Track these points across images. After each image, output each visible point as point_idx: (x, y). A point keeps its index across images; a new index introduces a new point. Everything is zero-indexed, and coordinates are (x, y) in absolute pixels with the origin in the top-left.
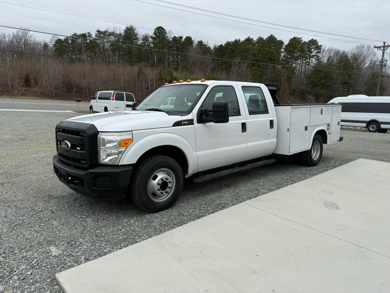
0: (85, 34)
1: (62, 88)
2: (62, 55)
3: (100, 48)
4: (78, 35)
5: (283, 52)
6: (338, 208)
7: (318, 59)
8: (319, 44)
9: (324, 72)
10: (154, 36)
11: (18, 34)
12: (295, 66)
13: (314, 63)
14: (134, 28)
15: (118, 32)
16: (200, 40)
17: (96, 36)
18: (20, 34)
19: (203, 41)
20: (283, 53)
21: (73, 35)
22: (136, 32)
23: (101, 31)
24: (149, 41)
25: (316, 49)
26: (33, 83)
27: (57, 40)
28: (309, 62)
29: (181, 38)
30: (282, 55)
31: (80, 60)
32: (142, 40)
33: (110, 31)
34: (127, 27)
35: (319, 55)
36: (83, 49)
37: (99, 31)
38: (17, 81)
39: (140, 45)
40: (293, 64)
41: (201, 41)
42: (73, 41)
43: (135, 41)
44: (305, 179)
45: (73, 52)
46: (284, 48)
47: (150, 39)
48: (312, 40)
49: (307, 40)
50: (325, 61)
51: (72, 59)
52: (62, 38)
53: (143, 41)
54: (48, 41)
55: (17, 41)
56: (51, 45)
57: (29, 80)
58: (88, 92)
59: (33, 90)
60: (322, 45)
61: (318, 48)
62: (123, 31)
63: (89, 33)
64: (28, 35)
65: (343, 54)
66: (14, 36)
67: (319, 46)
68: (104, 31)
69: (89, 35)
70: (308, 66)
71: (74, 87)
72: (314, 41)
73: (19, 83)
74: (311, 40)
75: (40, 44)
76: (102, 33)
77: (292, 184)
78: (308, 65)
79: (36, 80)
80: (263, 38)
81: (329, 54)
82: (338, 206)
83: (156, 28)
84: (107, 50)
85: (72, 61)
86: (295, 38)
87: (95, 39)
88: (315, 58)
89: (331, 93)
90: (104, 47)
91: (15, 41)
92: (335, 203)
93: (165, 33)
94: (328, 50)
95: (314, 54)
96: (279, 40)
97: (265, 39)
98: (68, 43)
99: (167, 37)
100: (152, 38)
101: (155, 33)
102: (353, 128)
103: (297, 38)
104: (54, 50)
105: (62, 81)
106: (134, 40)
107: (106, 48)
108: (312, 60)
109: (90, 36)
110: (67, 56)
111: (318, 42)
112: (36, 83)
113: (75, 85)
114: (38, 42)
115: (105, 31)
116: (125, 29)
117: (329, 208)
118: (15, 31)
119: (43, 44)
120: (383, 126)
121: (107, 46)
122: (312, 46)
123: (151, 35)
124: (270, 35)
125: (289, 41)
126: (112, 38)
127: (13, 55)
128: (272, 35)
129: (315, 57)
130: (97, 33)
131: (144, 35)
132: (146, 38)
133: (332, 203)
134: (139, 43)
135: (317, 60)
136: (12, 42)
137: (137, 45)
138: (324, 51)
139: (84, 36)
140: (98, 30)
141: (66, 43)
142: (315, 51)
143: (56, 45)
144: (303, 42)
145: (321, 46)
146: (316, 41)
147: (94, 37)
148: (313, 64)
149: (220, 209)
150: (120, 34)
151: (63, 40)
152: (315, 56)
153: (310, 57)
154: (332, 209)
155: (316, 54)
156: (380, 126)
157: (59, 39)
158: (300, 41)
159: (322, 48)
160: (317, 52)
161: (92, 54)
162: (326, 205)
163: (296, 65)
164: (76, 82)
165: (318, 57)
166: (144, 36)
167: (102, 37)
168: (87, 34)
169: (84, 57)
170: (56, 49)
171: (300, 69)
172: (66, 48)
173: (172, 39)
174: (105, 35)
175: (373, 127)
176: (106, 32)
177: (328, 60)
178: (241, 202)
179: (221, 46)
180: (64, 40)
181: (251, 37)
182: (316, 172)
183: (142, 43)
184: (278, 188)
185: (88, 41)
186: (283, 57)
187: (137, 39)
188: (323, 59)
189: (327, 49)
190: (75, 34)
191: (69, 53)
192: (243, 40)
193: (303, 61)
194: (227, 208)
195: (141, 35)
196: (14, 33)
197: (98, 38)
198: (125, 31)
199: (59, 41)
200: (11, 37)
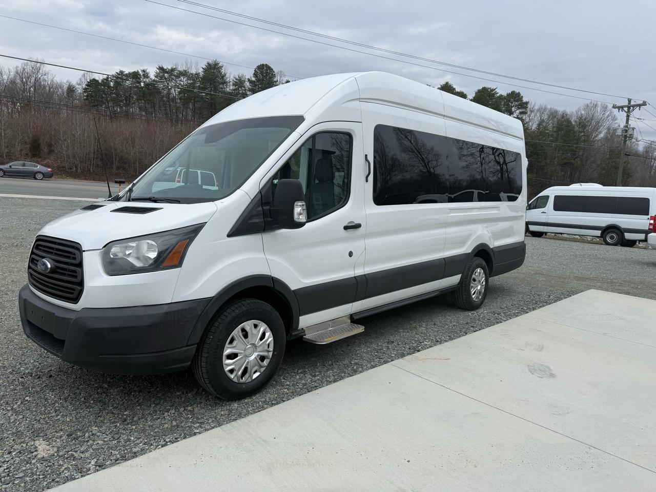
0: (138, 72)
1: (94, 160)
2: (97, 105)
3: (163, 96)
4: (126, 74)
6: (552, 376)
8: (525, 100)
9: (532, 145)
10: (254, 79)
11: (24, 69)
14: (221, 64)
15: (194, 71)
17: (155, 77)
18: (28, 69)
21: (117, 73)
22: (223, 71)
23: (165, 68)
24: (244, 87)
25: (519, 108)
26: (46, 150)
27: (90, 80)
31: (127, 116)
32: (234, 85)
33: (181, 68)
34: (208, 63)
35: (524, 118)
36: (133, 97)
37: (161, 69)
38: (19, 147)
39: (229, 93)
42: (117, 83)
43: (221, 86)
44: (498, 323)
45: (116, 102)
47: (247, 84)
48: (513, 92)
49: (504, 93)
50: (533, 128)
51: (115, 113)
52: (99, 78)
53: (234, 87)
54: (74, 82)
55: (22, 80)
56: (79, 89)
57: (39, 145)
58: (139, 167)
59: (45, 162)
60: (529, 102)
61: (523, 106)
62: (202, 70)
63: (144, 71)
64: (41, 71)
65: (563, 117)
66: (17, 72)
67: (524, 103)
68: (170, 68)
69: (144, 75)
71: (116, 159)
72: (516, 94)
73: (21, 150)
74: (512, 92)
75: (61, 86)
76: (167, 72)
77: (475, 331)
79: (50, 145)
81: (541, 116)
82: (553, 372)
83: (258, 66)
84: (174, 99)
85: (114, 116)
86: (484, 89)
87: (154, 81)
89: (543, 180)
90: (169, 94)
91: (18, 81)
92: (547, 367)
93: (272, 75)
94: (538, 110)
95: (516, 116)
96: (459, 91)
98: (109, 87)
99: (275, 82)
101: (255, 75)
102: (579, 238)
103: (488, 88)
104: (85, 97)
105: (94, 150)
106: (220, 84)
107: (171, 96)
109: (146, 75)
110: (106, 108)
111: (522, 96)
112: (51, 152)
113: (116, 155)
114: (57, 83)
115: (172, 68)
116: (204, 67)
117: (537, 375)
118: (19, 64)
119: (65, 87)
120: (628, 236)
121: (175, 92)
122: (512, 103)
123: (249, 77)
124: (444, 83)
125: (476, 93)
126: (184, 81)
127: (14, 104)
128: (447, 83)
130: (158, 71)
131: (237, 77)
132: (239, 83)
133: (542, 365)
134: (228, 89)
136: (13, 82)
137: (225, 93)
138: (531, 112)
139: (135, 75)
140: (160, 67)
141: (104, 86)
142: (518, 111)
143: (87, 89)
144: (498, 95)
145: (527, 103)
146: (519, 94)
147: (153, 78)
149: (349, 374)
150: (196, 74)
151: (100, 81)
154: (541, 377)
155: (520, 116)
156: (623, 236)
157: (94, 80)
158: (494, 94)
159: (529, 106)
160: (521, 113)
161: (148, 106)
162: (532, 369)
164: (118, 151)
165: (522, 120)
166: (236, 79)
167: (165, 78)
168: (141, 73)
169: (134, 109)
170: (87, 96)
172: (106, 95)
174: (172, 75)
175: (612, 238)
176: (173, 70)
177: (539, 125)
178: (386, 362)
180: (103, 81)
182: (516, 311)
183: (234, 90)
184: (451, 339)
185: (142, 84)
187: (225, 83)
188: (531, 124)
189: (536, 108)
190: (122, 72)
191: (110, 103)
194: (361, 372)
195: (232, 77)
196: (17, 67)
197: (160, 79)
198: (205, 70)
199: (93, 83)
200: (13, 74)
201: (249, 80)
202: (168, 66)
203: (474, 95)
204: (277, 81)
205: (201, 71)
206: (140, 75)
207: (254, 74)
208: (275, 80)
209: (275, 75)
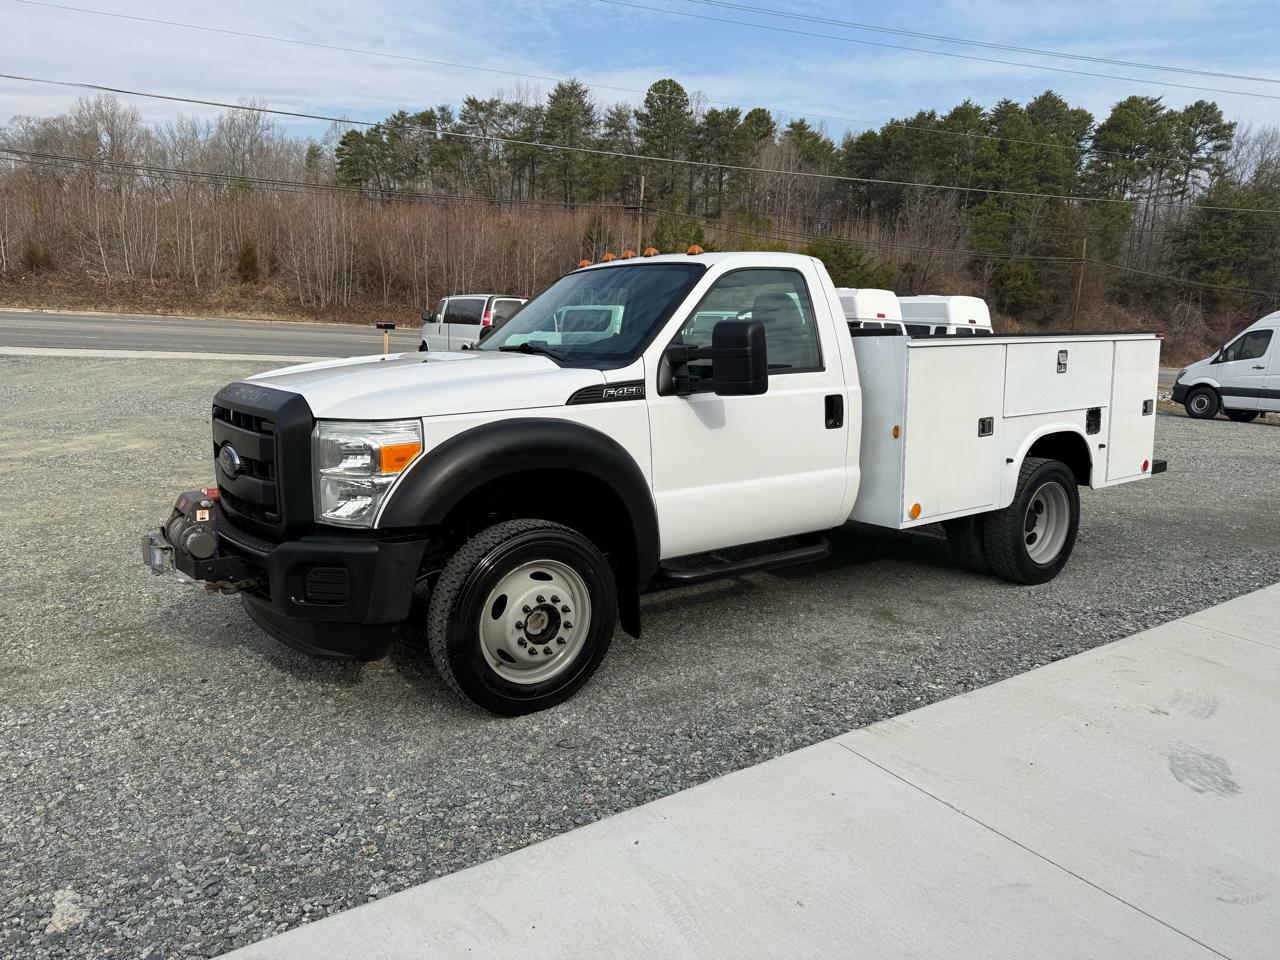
0: (432, 111)
1: (348, 284)
2: (359, 180)
3: (476, 157)
4: (411, 118)
5: (1087, 151)
7: (1220, 171)
8: (1226, 120)
9: (1241, 217)
10: (645, 111)
11: (233, 120)
12: (1132, 199)
13: (1203, 188)
14: (583, 88)
15: (531, 103)
16: (797, 120)
17: (461, 119)
18: (240, 117)
19: (807, 123)
20: (1087, 155)
21: (394, 116)
22: (587, 100)
23: (479, 100)
24: (628, 129)
25: (1211, 139)
26: (266, 270)
27: (348, 134)
28: (1185, 182)
29: (734, 114)
30: (1086, 160)
31: (412, 197)
32: (607, 125)
33: (509, 100)
35: (1224, 159)
36: (422, 161)
37: (472, 103)
38: (218, 264)
39: (598, 141)
40: (1124, 193)
41: (802, 121)
42: (393, 136)
43: (584, 130)
45: (393, 171)
46: (1091, 138)
47: (633, 122)
48: (1199, 105)
49: (1180, 108)
50: (1245, 179)
51: (390, 192)
52: (363, 130)
53: (608, 130)
54: (318, 140)
55: (230, 142)
56: (329, 152)
57: (254, 259)
58: (431, 296)
59: (264, 292)
60: (1235, 124)
61: (1222, 132)
62: (548, 99)
63: (443, 109)
64: (261, 122)
66: (221, 127)
67: (1226, 127)
68: (488, 100)
69: (442, 116)
70: (1179, 197)
71: (387, 282)
72: (1207, 108)
73: (223, 271)
74: (1197, 104)
75: (297, 149)
76: (482, 109)
78: (1180, 192)
79: (273, 260)
80: (1017, 105)
81: (1263, 153)
83: (655, 85)
84: (496, 161)
85: (388, 198)
86: (1133, 100)
87: (460, 127)
88: (1208, 170)
90: (486, 151)
91: (224, 143)
93: (682, 100)
94: (1256, 141)
95: (1205, 156)
96: (1075, 108)
97: (1023, 106)
98: (381, 143)
99: (687, 114)
100: (639, 116)
101: (649, 102)
103: (1143, 99)
104: (338, 166)
105: (350, 263)
106: (582, 126)
107: (491, 156)
108: (1194, 177)
109: (445, 114)
110: (375, 184)
111: (1221, 112)
112: (274, 271)
113: (388, 274)
114: (291, 141)
115: (492, 100)
116: (553, 92)
118: (225, 113)
119: (306, 147)
121: (497, 148)
122: (1196, 127)
123: (637, 109)
124: (1042, 94)
125: (1113, 110)
126: (515, 125)
127: (218, 186)
128: (1048, 93)
129: (1210, 166)
130: (466, 106)
131: (614, 110)
132: (618, 120)
134: (596, 135)
135: (1215, 174)
136: (216, 144)
137: (588, 143)
138: (1242, 144)
139: (427, 119)
140: (470, 100)
141: (372, 143)
142: (1210, 145)
143: (342, 149)
144: (1164, 112)
145: (1231, 126)
146: (1213, 107)
147: (458, 121)
148: (1201, 191)
150: (537, 109)
151: (364, 134)
152: (1209, 160)
153: (1191, 167)
155: (1214, 156)
157: (354, 132)
158: (1154, 111)
159: (1236, 132)
160: (1217, 148)
161: (451, 178)
163: (1135, 196)
164: (392, 266)
165: (1219, 164)
166: (612, 114)
167: (480, 121)
168: (438, 114)
169: (424, 186)
170: (342, 163)
171: (1151, 208)
172: (373, 159)
173: (704, 116)
174: (492, 114)
176: (493, 104)
177: (1258, 174)
179: (869, 137)
180: (368, 133)
181: (975, 102)
183: (607, 135)
185: (439, 136)
186: (1089, 167)
187: (589, 123)
188: (1238, 171)
189: (1253, 134)
190: (402, 114)
191: (381, 176)
192: (946, 113)
193: (1160, 179)
195: (603, 110)
196: (221, 117)
197: (471, 123)
198: (555, 100)
199: (353, 138)
200: (214, 130)
201: (636, 113)
202: (484, 97)
203: (1108, 114)
204: (692, 112)
205: (545, 103)
206: (435, 117)
207: (647, 101)
208: (688, 110)
209: (687, 100)
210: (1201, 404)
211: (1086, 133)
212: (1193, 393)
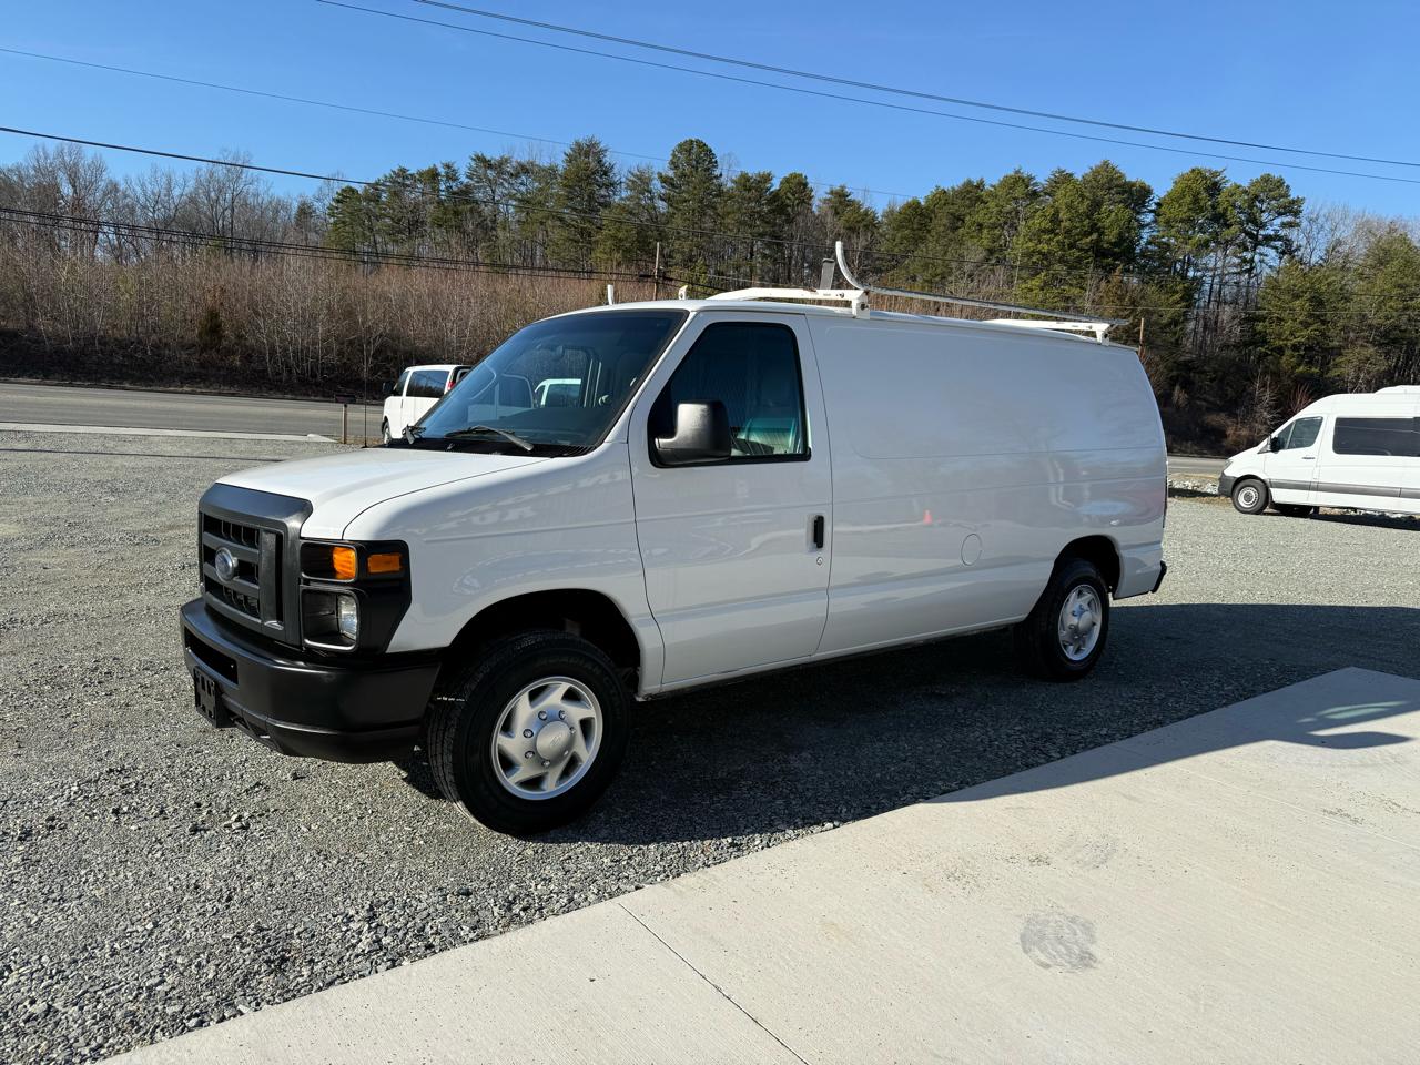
0: (436, 169)
3: (484, 219)
4: (413, 175)
5: (1148, 225)
7: (1288, 249)
8: (1293, 195)
10: (671, 174)
11: (212, 177)
12: (1194, 278)
13: (1271, 267)
14: (602, 146)
15: (545, 162)
16: (837, 188)
17: (467, 177)
18: (220, 173)
19: (847, 190)
20: (1147, 230)
21: (394, 172)
22: (606, 159)
23: (488, 158)
24: (650, 192)
25: (1280, 214)
26: (231, 338)
27: (343, 190)
28: (1252, 260)
29: (767, 178)
30: (1146, 235)
32: (628, 187)
33: (521, 156)
34: (577, 144)
35: (1292, 236)
36: (423, 222)
37: (480, 159)
39: (619, 206)
40: (1187, 270)
41: (843, 188)
42: (393, 194)
43: (603, 192)
45: (391, 233)
46: (1151, 211)
47: (657, 186)
48: (1266, 178)
50: (1315, 258)
52: (360, 185)
53: (630, 194)
56: (321, 210)
60: (1303, 199)
61: (1292, 208)
62: (564, 158)
63: (448, 166)
64: (243, 179)
67: (1294, 202)
68: (498, 158)
69: (447, 174)
70: (1246, 275)
71: (368, 353)
72: (1274, 182)
74: (1262, 178)
75: (286, 207)
76: (491, 167)
78: (1246, 271)
80: (1071, 175)
81: (1334, 231)
83: (680, 146)
84: (506, 223)
86: (1196, 172)
87: (467, 185)
88: (1276, 248)
90: (495, 213)
91: (201, 197)
93: (710, 162)
95: (1272, 233)
96: (1134, 181)
97: (1078, 176)
98: (379, 202)
99: (716, 177)
100: (664, 180)
101: (674, 165)
103: (1206, 171)
104: (331, 227)
106: (601, 188)
107: (500, 218)
108: (1261, 254)
109: (452, 175)
110: (371, 246)
111: (1288, 187)
112: (240, 339)
114: (279, 198)
115: (502, 158)
116: (569, 151)
121: (507, 209)
122: (1262, 203)
123: (661, 171)
124: (1099, 163)
125: (1175, 183)
126: (529, 185)
128: (1106, 164)
129: (1278, 244)
130: (473, 164)
131: (636, 172)
132: (641, 183)
134: (617, 198)
135: (1283, 253)
136: (191, 201)
137: (609, 206)
138: (1311, 221)
139: (433, 175)
140: (478, 157)
141: (369, 201)
142: (1278, 221)
143: (336, 208)
144: (1228, 185)
145: (1298, 201)
146: (1280, 182)
147: (465, 180)
148: (1268, 270)
150: (551, 168)
151: (361, 191)
152: (1277, 237)
153: (1257, 243)
155: (1282, 233)
157: (350, 188)
158: (1218, 184)
159: (1305, 208)
160: (1284, 225)
161: (453, 240)
163: (1199, 274)
165: (1287, 242)
166: (633, 175)
167: (489, 180)
168: (442, 171)
169: (426, 248)
170: (335, 223)
171: (1216, 287)
172: (369, 219)
173: (733, 181)
174: (502, 172)
176: (504, 161)
177: (1328, 253)
179: (914, 207)
180: (365, 190)
181: (1025, 173)
183: (628, 199)
185: (443, 195)
186: (1149, 243)
187: (610, 184)
188: (1308, 249)
189: (1323, 211)
190: (403, 170)
191: (376, 237)
192: (996, 183)
193: (1226, 256)
195: (624, 172)
197: (478, 182)
198: (570, 159)
199: (348, 195)
200: (192, 184)
201: (660, 176)
202: (493, 154)
203: (1170, 187)
204: (721, 175)
205: (561, 163)
206: (438, 175)
207: (672, 162)
208: (717, 172)
209: (716, 162)
210: (1248, 498)
211: (1144, 207)
212: (1241, 484)
